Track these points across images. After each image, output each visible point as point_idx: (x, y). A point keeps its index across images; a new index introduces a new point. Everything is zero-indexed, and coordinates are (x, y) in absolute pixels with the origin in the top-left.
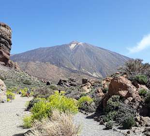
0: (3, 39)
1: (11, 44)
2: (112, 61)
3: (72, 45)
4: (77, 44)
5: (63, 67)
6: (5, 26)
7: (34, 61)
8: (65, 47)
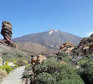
0: (7, 31)
1: (12, 34)
2: (76, 42)
3: (50, 32)
4: (54, 31)
5: (45, 45)
6: (8, 23)
7: (27, 42)
8: (46, 33)
